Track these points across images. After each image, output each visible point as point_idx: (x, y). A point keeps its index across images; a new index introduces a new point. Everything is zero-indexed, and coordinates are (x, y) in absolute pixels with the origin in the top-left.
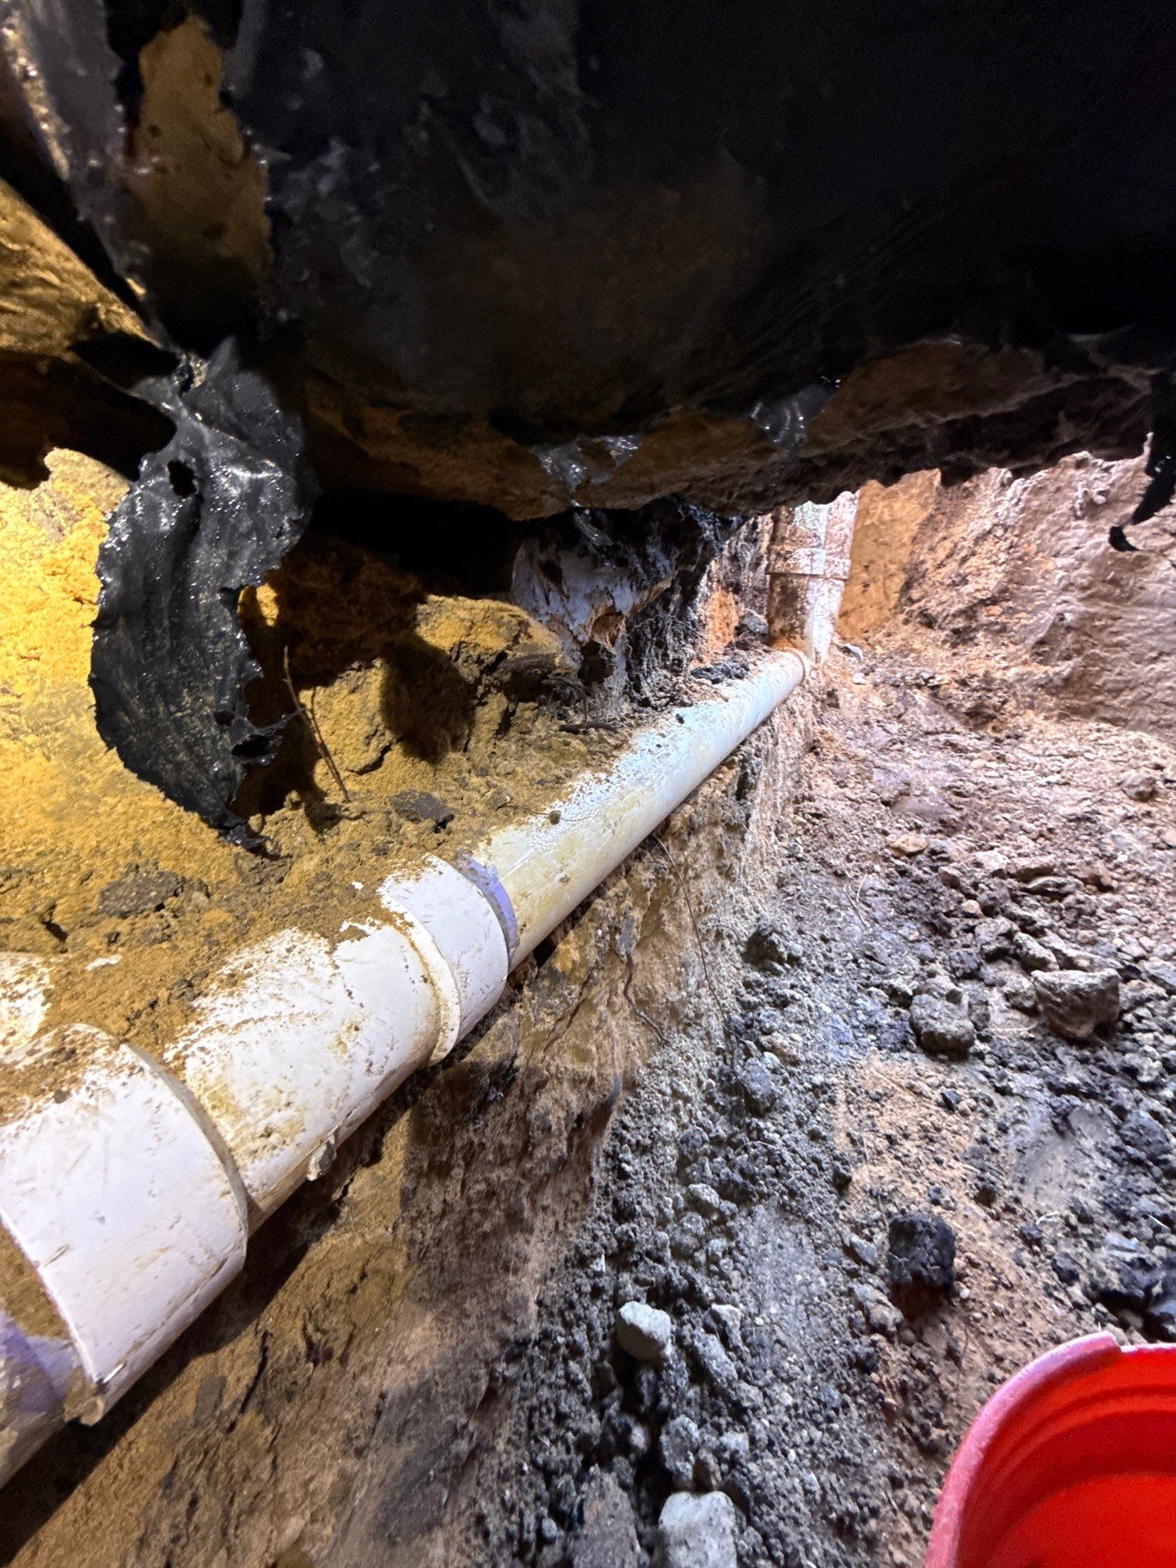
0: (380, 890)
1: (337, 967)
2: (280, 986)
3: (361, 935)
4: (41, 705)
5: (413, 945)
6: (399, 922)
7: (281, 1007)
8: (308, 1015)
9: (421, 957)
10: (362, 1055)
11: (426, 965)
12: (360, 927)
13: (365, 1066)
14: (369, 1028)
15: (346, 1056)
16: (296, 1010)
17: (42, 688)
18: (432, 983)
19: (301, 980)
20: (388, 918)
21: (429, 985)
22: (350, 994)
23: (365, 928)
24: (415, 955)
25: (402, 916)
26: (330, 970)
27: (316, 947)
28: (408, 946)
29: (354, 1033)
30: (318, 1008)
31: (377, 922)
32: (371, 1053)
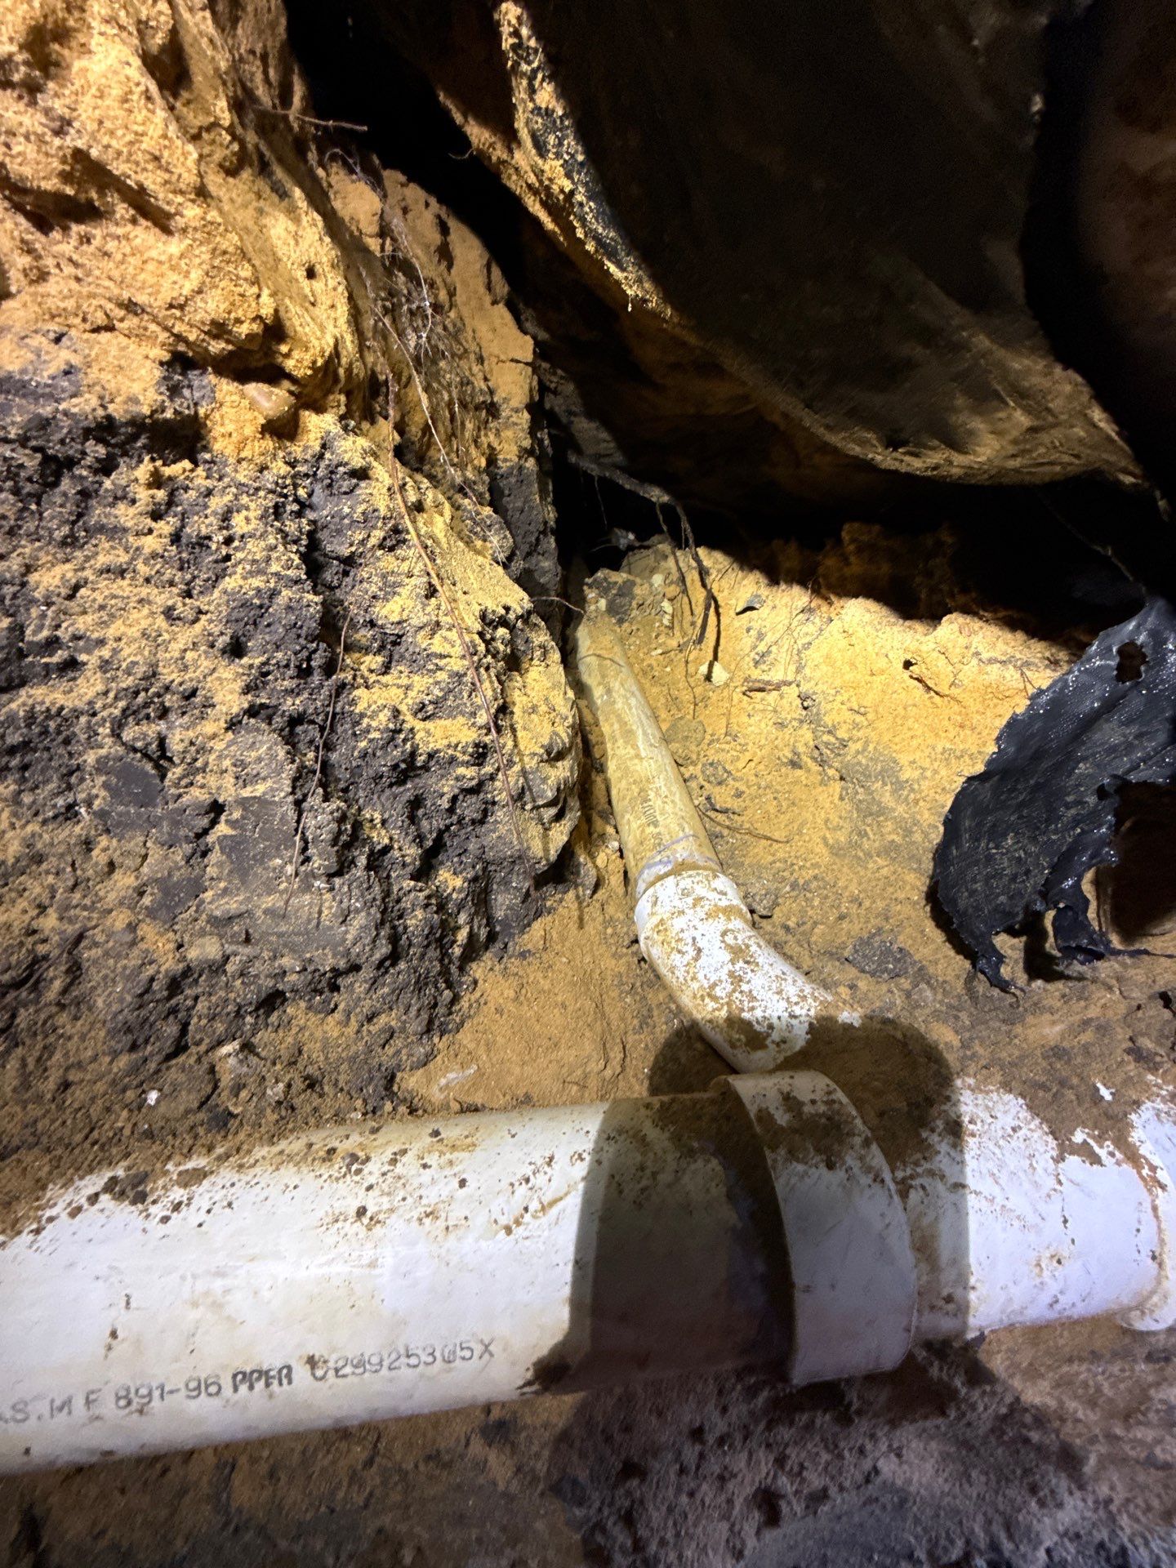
0: (1133, 1117)
1: (1060, 1183)
2: (1000, 1167)
3: (1096, 1160)
4: (859, 763)
5: (1155, 1209)
6: (1145, 1172)
7: (996, 1190)
8: (1018, 1217)
9: (1160, 1230)
10: (1053, 1288)
11: (1162, 1242)
12: (1096, 1149)
13: (1049, 1300)
14: (1072, 1268)
15: (1038, 1281)
16: (1009, 1205)
17: (864, 750)
18: (1160, 1265)
19: (1021, 1174)
20: (1133, 1157)
21: (1155, 1266)
22: (1065, 1221)
23: (1102, 1153)
24: (1154, 1222)
25: (1153, 1169)
26: (1052, 1183)
27: (1044, 1145)
28: (1147, 1205)
29: (1055, 1263)
30: (1032, 1218)
31: (1119, 1155)
32: (1061, 1292)
